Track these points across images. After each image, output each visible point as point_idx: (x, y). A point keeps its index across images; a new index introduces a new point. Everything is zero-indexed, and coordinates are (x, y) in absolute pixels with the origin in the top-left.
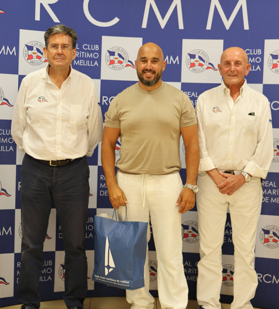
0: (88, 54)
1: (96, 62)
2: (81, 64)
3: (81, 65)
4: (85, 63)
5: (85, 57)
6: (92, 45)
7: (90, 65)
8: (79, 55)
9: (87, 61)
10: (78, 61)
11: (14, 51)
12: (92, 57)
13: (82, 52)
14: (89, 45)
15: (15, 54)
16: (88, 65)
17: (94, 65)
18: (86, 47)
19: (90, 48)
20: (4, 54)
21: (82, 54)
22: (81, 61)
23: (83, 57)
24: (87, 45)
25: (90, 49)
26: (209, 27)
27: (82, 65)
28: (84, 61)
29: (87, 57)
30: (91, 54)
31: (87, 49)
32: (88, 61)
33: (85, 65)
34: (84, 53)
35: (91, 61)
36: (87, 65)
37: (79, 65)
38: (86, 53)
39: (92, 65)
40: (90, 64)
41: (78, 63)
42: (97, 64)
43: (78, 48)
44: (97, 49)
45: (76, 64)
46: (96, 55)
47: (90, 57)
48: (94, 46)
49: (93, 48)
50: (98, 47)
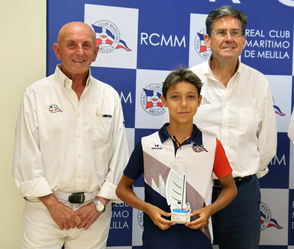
0: (276, 43)
1: (286, 53)
2: (267, 56)
3: (266, 57)
4: (272, 56)
5: (273, 47)
6: (281, 32)
7: (278, 58)
8: (264, 45)
9: (274, 52)
10: (263, 53)
11: (183, 42)
12: (281, 47)
13: (268, 41)
14: (277, 31)
15: (185, 46)
16: (277, 57)
17: (283, 57)
19: (278, 35)
20: (172, 45)
21: (268, 43)
22: (267, 53)
23: (269, 46)
24: (275, 32)
25: (279, 37)
27: (268, 57)
28: (271, 52)
29: (275, 47)
30: (280, 43)
31: (275, 36)
32: (276, 52)
33: (272, 57)
34: (271, 41)
35: (280, 52)
36: (274, 57)
37: (264, 57)
38: (273, 42)
39: (280, 57)
40: (278, 56)
41: (263, 56)
42: (287, 56)
43: (263, 35)
44: (288, 36)
45: (261, 56)
46: (286, 45)
47: (278, 46)
48: (284, 32)
49: (282, 35)
50: (288, 34)
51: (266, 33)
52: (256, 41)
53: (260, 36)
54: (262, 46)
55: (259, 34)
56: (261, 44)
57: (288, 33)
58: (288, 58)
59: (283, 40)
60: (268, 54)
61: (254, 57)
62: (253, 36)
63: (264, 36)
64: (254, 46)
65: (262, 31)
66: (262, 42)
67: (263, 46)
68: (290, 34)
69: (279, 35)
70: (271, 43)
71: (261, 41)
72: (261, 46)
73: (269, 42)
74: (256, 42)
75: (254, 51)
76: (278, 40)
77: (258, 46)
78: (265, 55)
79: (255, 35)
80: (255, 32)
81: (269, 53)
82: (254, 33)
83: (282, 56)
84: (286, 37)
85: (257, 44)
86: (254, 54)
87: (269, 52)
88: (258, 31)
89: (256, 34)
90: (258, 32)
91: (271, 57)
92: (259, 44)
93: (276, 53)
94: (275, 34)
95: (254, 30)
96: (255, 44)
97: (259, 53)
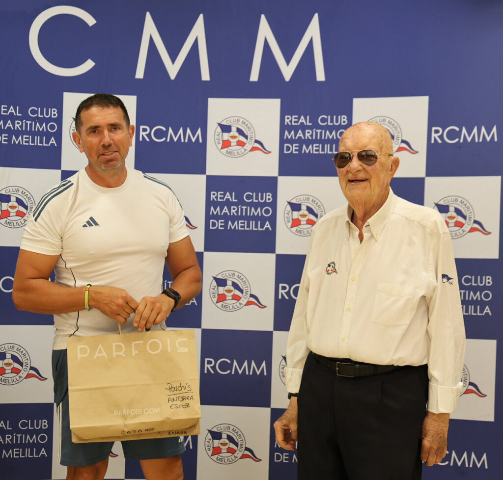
0: (38, 124)
1: (53, 138)
2: (26, 142)
3: (24, 144)
4: (33, 142)
5: (33, 130)
6: (45, 109)
7: (41, 145)
8: (21, 127)
10: (20, 138)
12: (45, 130)
14: (39, 109)
16: (39, 144)
17: (48, 144)
18: (33, 112)
19: (41, 115)
21: (26, 124)
22: (26, 138)
24: (36, 109)
25: (42, 116)
26: (254, 76)
27: (27, 144)
29: (36, 130)
30: (44, 124)
31: (36, 115)
33: (33, 144)
34: (30, 122)
35: (44, 137)
36: (36, 144)
37: (21, 143)
39: (44, 145)
40: (41, 142)
41: (19, 142)
42: (54, 142)
43: (19, 113)
44: (54, 115)
45: (17, 142)
46: (52, 127)
47: (41, 130)
48: (50, 109)
49: (47, 114)
50: (55, 113)
51: (23, 111)
52: (9, 122)
53: (15, 114)
54: (17, 127)
55: (13, 111)
56: (16, 125)
57: (54, 111)
58: (56, 145)
59: (47, 121)
60: (28, 140)
61: (7, 143)
62: (6, 114)
63: (20, 115)
64: (6, 128)
65: (18, 107)
66: (18, 123)
67: (20, 129)
68: (57, 113)
69: (42, 113)
70: (31, 125)
71: (16, 121)
72: (16, 129)
73: (29, 122)
74: (9, 124)
75: (7, 135)
76: (41, 121)
77: (13, 129)
78: (23, 140)
79: (8, 114)
80: (8, 108)
81: (29, 138)
82: (6, 110)
83: (47, 142)
84: (53, 117)
85: (11, 126)
86: (7, 139)
87: (28, 136)
88: (12, 107)
89: (10, 111)
90: (12, 110)
91: (31, 144)
92: (14, 126)
93: (37, 139)
94: (36, 112)
95: (6, 106)
96: (7, 125)
97: (14, 137)
